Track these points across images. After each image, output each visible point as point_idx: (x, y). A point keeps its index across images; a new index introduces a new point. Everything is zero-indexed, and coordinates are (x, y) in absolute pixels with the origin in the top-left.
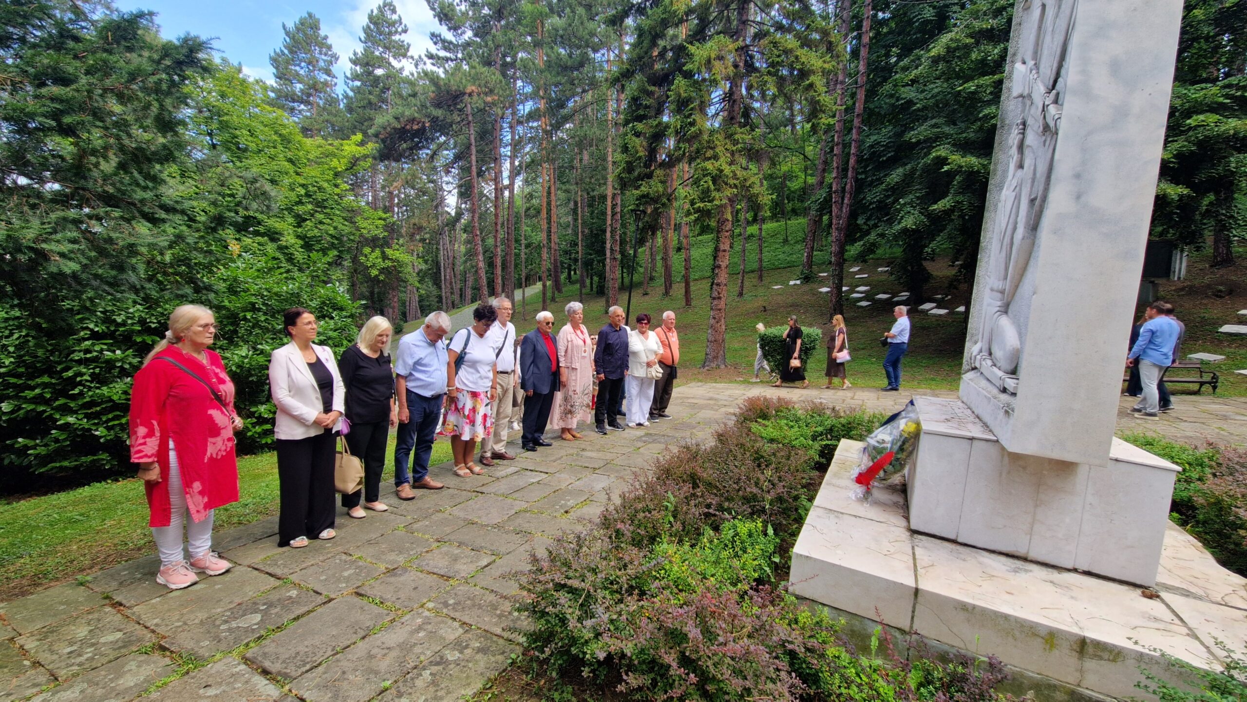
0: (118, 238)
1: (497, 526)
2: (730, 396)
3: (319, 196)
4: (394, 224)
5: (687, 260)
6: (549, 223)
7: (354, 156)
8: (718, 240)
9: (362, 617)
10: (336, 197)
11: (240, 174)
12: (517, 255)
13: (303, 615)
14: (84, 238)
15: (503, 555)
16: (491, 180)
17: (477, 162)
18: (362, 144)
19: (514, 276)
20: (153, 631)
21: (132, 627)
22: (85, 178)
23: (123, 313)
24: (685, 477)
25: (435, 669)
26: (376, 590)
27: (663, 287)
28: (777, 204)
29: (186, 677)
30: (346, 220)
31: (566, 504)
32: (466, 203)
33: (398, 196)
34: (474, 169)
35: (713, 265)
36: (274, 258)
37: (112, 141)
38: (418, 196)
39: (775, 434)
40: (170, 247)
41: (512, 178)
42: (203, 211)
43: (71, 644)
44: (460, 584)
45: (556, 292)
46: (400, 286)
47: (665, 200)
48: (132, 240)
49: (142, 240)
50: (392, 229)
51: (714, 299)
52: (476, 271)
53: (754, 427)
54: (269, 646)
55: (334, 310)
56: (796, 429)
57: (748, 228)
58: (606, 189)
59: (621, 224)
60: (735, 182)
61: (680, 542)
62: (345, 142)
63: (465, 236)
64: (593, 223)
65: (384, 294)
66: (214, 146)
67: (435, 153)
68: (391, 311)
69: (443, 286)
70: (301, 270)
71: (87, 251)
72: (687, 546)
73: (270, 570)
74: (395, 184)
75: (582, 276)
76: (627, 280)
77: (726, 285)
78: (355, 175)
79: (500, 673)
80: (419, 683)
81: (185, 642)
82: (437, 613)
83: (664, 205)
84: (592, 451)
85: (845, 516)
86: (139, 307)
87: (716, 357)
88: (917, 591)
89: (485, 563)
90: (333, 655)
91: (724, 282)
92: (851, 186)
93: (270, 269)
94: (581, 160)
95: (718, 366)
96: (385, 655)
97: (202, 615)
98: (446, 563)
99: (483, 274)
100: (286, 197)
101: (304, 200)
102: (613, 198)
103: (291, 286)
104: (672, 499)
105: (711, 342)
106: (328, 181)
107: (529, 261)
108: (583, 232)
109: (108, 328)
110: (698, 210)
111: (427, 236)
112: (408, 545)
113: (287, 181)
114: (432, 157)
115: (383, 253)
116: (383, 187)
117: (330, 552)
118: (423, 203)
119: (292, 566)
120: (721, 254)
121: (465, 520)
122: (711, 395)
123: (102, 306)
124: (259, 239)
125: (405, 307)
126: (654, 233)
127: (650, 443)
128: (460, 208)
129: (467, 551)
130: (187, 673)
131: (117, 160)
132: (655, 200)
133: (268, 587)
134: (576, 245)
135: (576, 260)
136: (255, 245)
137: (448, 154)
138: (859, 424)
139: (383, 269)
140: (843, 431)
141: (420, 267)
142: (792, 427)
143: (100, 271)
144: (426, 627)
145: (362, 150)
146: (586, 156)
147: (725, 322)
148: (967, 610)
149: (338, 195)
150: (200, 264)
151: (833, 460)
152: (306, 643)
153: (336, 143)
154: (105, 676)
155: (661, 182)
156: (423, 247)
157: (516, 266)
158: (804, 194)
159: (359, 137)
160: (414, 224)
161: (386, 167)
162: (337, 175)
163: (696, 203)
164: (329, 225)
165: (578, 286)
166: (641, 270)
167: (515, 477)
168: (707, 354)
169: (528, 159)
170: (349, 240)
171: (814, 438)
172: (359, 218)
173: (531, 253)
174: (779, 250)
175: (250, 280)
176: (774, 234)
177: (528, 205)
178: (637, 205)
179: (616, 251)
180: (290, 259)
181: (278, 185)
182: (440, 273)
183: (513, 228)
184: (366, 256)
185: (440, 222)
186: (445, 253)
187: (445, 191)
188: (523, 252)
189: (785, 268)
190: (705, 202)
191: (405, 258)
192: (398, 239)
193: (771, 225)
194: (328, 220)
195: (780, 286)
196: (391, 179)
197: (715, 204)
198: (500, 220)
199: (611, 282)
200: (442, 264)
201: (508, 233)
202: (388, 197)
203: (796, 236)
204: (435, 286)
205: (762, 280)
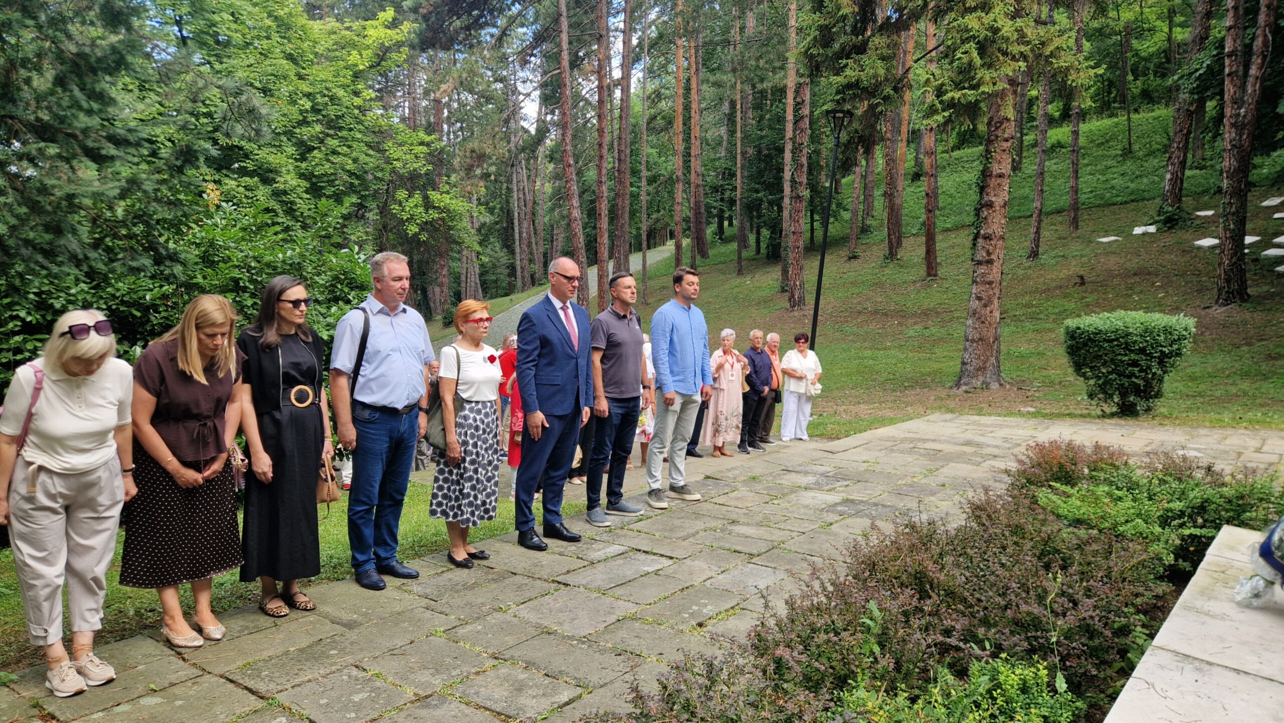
0: (54, 187)
1: (587, 640)
2: (1006, 440)
3: (332, 111)
4: (442, 150)
5: (931, 196)
6: (687, 139)
7: (382, 44)
8: (987, 156)
10: (356, 112)
11: (220, 83)
12: (635, 197)
14: (14, 189)
15: (594, 687)
16: (593, 72)
17: (570, 43)
18: (394, 24)
19: (629, 231)
22: (13, 101)
23: (62, 294)
24: (904, 577)
27: (885, 245)
28: (1111, 83)
30: (371, 147)
31: (700, 612)
32: (553, 113)
33: (448, 105)
34: (565, 56)
35: (979, 202)
36: (267, 210)
37: (47, 44)
38: (478, 106)
39: (1085, 510)
40: (123, 196)
41: (627, 67)
42: (169, 140)
45: (698, 257)
46: (452, 250)
47: (888, 91)
48: (70, 189)
49: (84, 189)
50: (438, 159)
51: (979, 263)
52: (569, 225)
53: (1044, 495)
55: (352, 289)
56: (1128, 503)
57: (1050, 133)
58: (785, 77)
59: (811, 137)
60: (1023, 48)
61: (892, 691)
62: (370, 22)
63: (551, 166)
64: (762, 137)
65: (427, 263)
66: (184, 40)
67: (504, 33)
68: (437, 289)
69: (518, 250)
70: (305, 227)
71: (15, 206)
72: (902, 699)
73: (251, 684)
74: (444, 87)
75: (742, 228)
76: (819, 234)
77: (1002, 238)
78: (384, 75)
83: (886, 99)
84: (748, 524)
85: (1215, 670)
86: (83, 285)
87: (982, 369)
89: (564, 698)
91: (999, 232)
92: (1265, 43)
93: (260, 228)
94: (742, 29)
95: (986, 386)
98: (505, 694)
99: (578, 228)
100: (284, 115)
101: (311, 117)
102: (797, 92)
103: (289, 253)
104: (876, 613)
105: (973, 341)
106: (344, 87)
107: (654, 206)
108: (743, 153)
109: (43, 316)
110: (952, 104)
111: (493, 169)
112: (448, 660)
113: (285, 89)
114: (500, 40)
115: (426, 198)
116: (427, 93)
117: (336, 663)
118: (486, 115)
119: (283, 680)
120: (993, 182)
121: (537, 626)
122: (969, 436)
123: (36, 285)
124: (247, 180)
125: (459, 284)
126: (868, 152)
127: (850, 516)
128: (544, 121)
129: (539, 677)
131: (54, 72)
132: (870, 92)
134: (733, 175)
135: (732, 202)
136: (241, 189)
137: (525, 33)
138: (1261, 500)
139: (426, 223)
140: (1227, 511)
141: (482, 220)
142: (1120, 499)
143: (32, 235)
145: (394, 35)
146: (751, 21)
147: (1000, 306)
149: (359, 108)
150: (165, 220)
151: (1202, 565)
153: (356, 25)
155: (883, 58)
156: (486, 187)
157: (633, 214)
158: (1168, 61)
159: (389, 14)
160: (473, 151)
161: (431, 60)
162: (357, 75)
163: (946, 92)
164: (345, 155)
165: (734, 246)
166: (846, 215)
167: (620, 561)
168: (964, 363)
169: (653, 33)
170: (376, 178)
171: (1165, 521)
172: (390, 144)
173: (657, 193)
174: (1114, 170)
175: (233, 245)
176: (1104, 141)
177: (652, 111)
178: (838, 102)
179: (801, 183)
180: (290, 211)
181: (272, 96)
182: (513, 229)
183: (628, 151)
184: (400, 204)
185: (512, 145)
186: (521, 196)
187: (520, 93)
188: (645, 190)
189: (1126, 203)
190: (964, 88)
191: (458, 205)
192: (449, 177)
193: (1098, 123)
194: (345, 148)
195: (1113, 238)
196: (438, 79)
197: (983, 93)
198: (607, 138)
199: (792, 238)
200: (516, 214)
201: (619, 160)
202: (433, 108)
203: (1150, 143)
204: (505, 250)
205: (1077, 228)
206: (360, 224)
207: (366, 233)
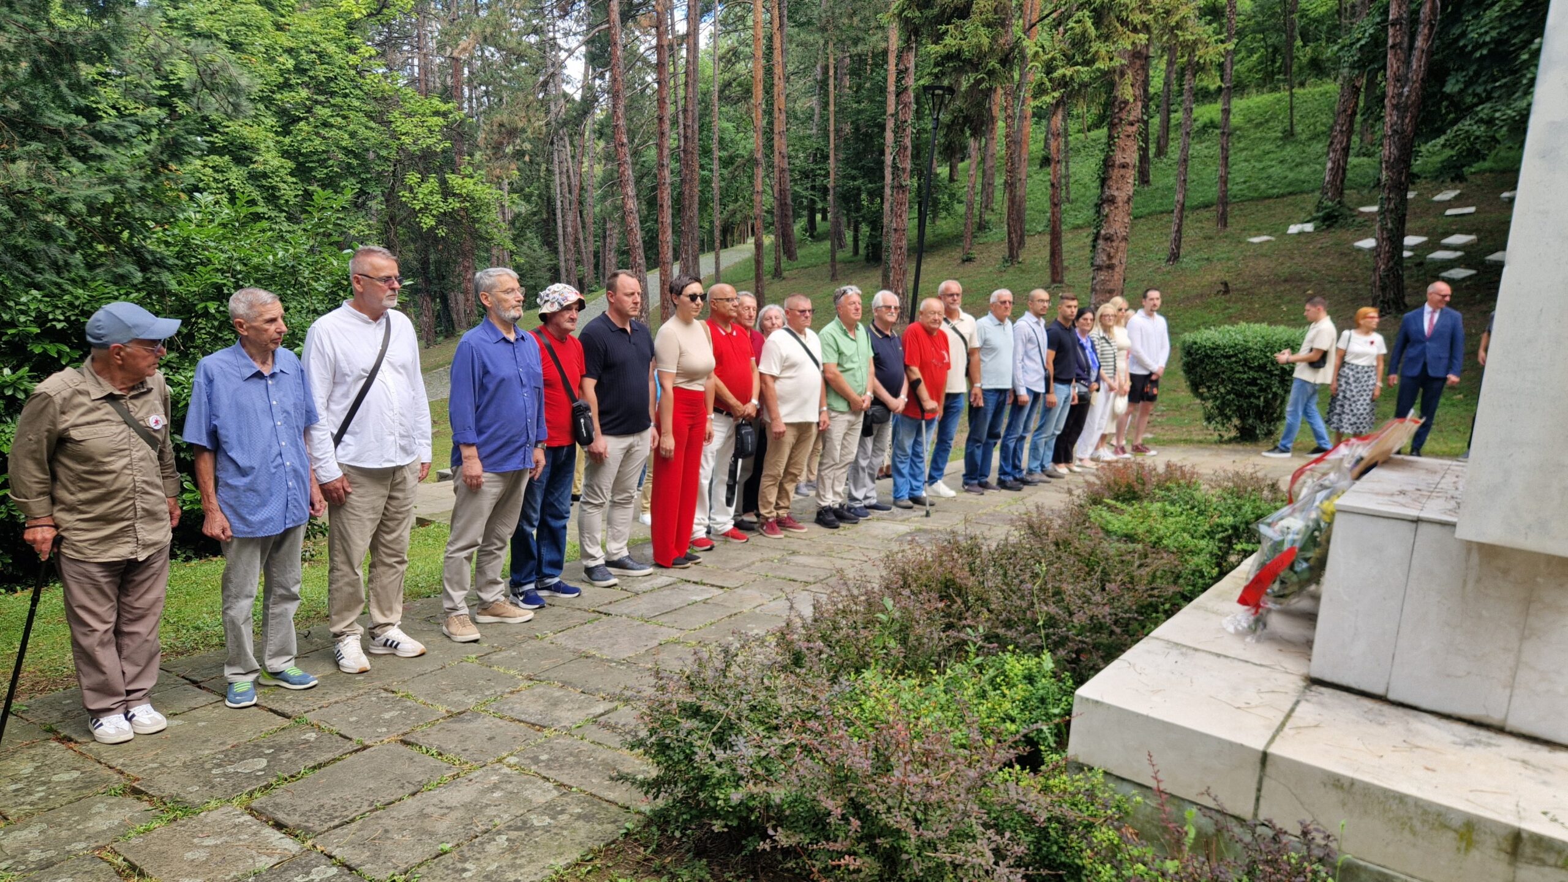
1: (626, 662)
3: (320, 72)
4: (462, 122)
5: (1057, 187)
6: (769, 113)
8: (1110, 142)
9: (411, 770)
10: (352, 73)
12: (706, 182)
13: (326, 764)
16: (651, 26)
19: (698, 226)
20: (122, 773)
21: (90, 766)
25: (513, 834)
26: (434, 739)
27: (1005, 246)
29: (174, 825)
30: (372, 118)
32: (602, 76)
33: (470, 64)
34: (614, 7)
35: (1100, 197)
38: (507, 64)
39: (1133, 526)
41: (693, 20)
42: (114, 107)
43: (15, 781)
44: (558, 736)
45: (784, 259)
46: (478, 247)
47: (993, 63)
50: (458, 133)
51: (1099, 268)
52: (623, 218)
53: (1097, 512)
54: (281, 795)
58: (885, 39)
59: (916, 114)
60: (1145, 17)
63: (602, 144)
64: (859, 112)
65: (448, 264)
68: (461, 297)
69: (561, 248)
70: (290, 218)
73: (275, 707)
74: (462, 44)
75: (837, 223)
76: (929, 232)
77: (1125, 239)
78: (387, 25)
79: (608, 845)
80: (491, 848)
81: (165, 785)
82: (522, 771)
83: (991, 73)
85: (1197, 654)
88: (1265, 757)
89: (599, 710)
90: (371, 811)
91: (1122, 232)
92: (1433, 10)
93: (244, 224)
96: (444, 815)
97: (185, 757)
98: (541, 708)
99: (635, 223)
100: (260, 76)
101: (294, 80)
102: (899, 59)
103: (281, 254)
106: (336, 40)
107: (730, 194)
108: (837, 131)
110: (1064, 83)
111: (527, 147)
112: (481, 682)
113: (259, 42)
115: (443, 182)
116: (441, 47)
117: (363, 688)
118: (518, 77)
119: (307, 703)
120: (1116, 173)
121: (575, 651)
124: (215, 159)
126: (979, 133)
128: (591, 87)
129: (575, 694)
130: (175, 819)
132: (974, 64)
133: (275, 728)
134: (826, 158)
135: (825, 191)
136: (209, 171)
139: (445, 214)
141: (516, 210)
142: (1171, 514)
144: (504, 786)
148: (1342, 787)
149: (355, 67)
152: (333, 795)
154: (68, 818)
155: (988, 25)
156: (519, 169)
157: (704, 204)
160: (501, 125)
161: (446, 5)
162: (352, 26)
163: (1055, 69)
164: (340, 128)
165: (827, 245)
166: (961, 209)
167: (667, 592)
170: (378, 156)
172: (396, 114)
173: (734, 177)
174: (1272, 156)
175: (212, 244)
176: (1262, 122)
177: (727, 76)
178: (936, 76)
179: (904, 170)
180: (272, 198)
181: (243, 52)
182: (555, 221)
183: (696, 127)
184: (411, 190)
185: (552, 116)
186: (565, 180)
187: (560, 49)
188: (717, 174)
189: (1283, 196)
190: (1077, 64)
191: (484, 192)
192: (471, 155)
193: (1258, 99)
194: (339, 119)
195: (1265, 238)
196: (456, 31)
197: (1099, 69)
198: (670, 109)
199: (893, 237)
200: (559, 203)
201: (686, 137)
202: (450, 67)
203: (1314, 124)
204: (546, 248)
205: (1225, 225)
206: (360, 214)
207: (369, 226)
